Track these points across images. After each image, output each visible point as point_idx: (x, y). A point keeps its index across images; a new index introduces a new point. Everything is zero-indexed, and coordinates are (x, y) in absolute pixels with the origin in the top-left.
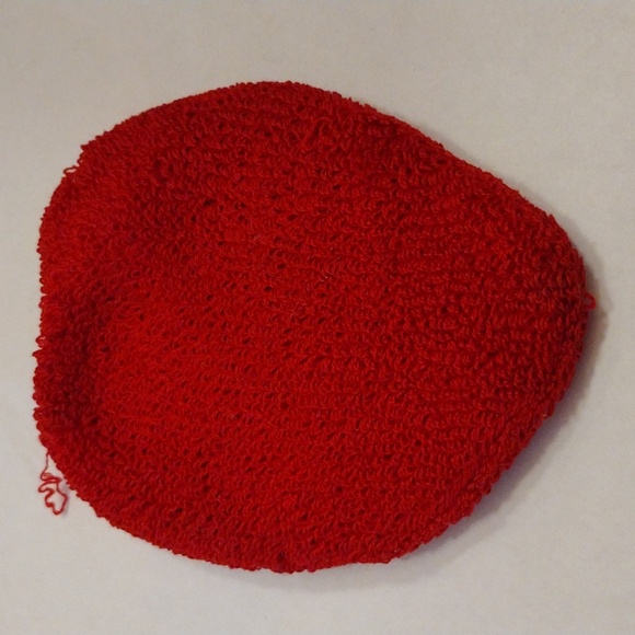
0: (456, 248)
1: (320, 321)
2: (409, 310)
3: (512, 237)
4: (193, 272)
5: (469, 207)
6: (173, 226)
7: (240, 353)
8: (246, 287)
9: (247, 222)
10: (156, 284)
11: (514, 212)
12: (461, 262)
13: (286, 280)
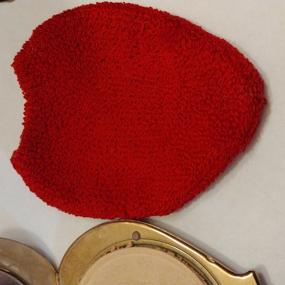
0: (210, 75)
1: (153, 108)
2: (190, 102)
3: (232, 70)
4: (98, 90)
5: (214, 56)
6: (88, 71)
7: (118, 124)
8: (121, 96)
9: (121, 69)
10: (82, 97)
11: (234, 58)
12: (212, 81)
13: (139, 92)
